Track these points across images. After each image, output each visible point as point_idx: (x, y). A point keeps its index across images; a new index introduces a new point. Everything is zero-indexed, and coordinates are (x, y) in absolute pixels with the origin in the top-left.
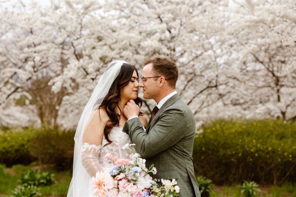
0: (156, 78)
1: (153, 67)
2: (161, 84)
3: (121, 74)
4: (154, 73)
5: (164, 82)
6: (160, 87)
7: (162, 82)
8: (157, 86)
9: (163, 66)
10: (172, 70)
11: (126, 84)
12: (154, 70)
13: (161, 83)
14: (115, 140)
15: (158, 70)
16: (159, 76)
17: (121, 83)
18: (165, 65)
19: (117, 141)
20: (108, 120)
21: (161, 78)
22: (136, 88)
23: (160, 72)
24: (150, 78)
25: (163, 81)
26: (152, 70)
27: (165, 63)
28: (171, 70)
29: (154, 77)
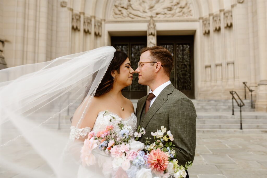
0: (153, 63)
6: (156, 73)
7: (158, 67)
8: (153, 71)
13: (157, 69)
15: (155, 56)
22: (131, 74)
23: (157, 58)
25: (160, 65)
29: (151, 62)
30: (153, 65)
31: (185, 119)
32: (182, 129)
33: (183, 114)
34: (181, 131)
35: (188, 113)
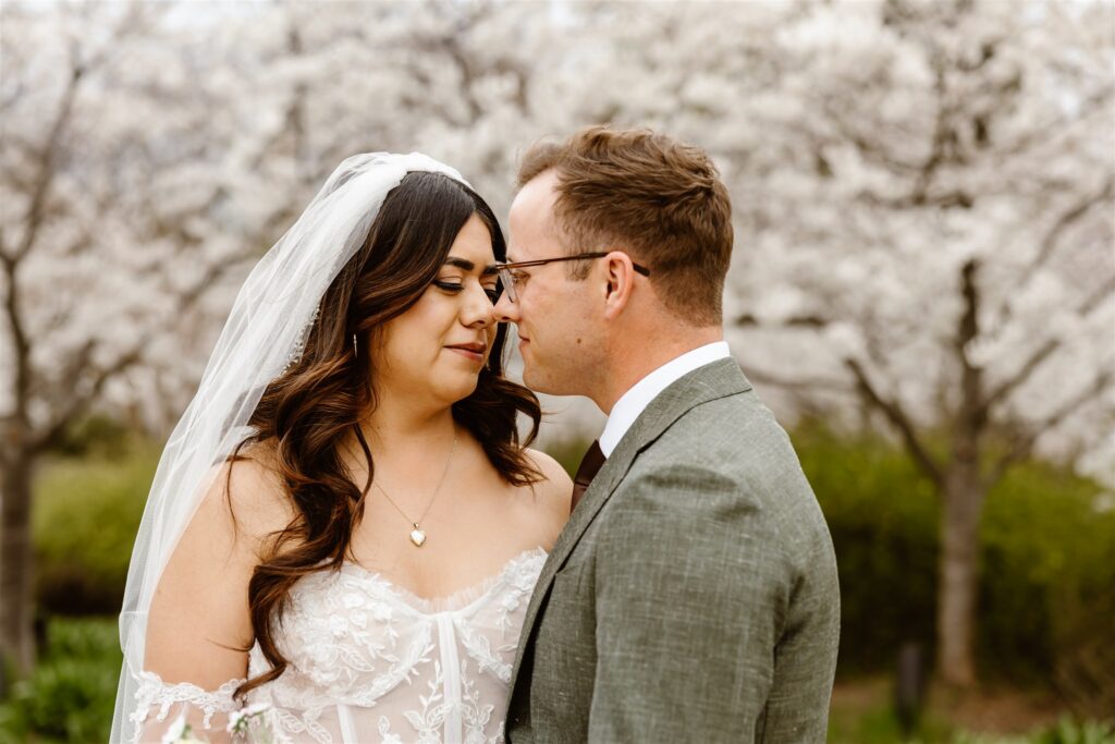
0: (583, 263)
1: (559, 194)
2: (616, 302)
3: (374, 240)
4: (567, 231)
5: (633, 287)
6: (607, 320)
7: (616, 286)
8: (590, 314)
9: (620, 184)
10: (679, 209)
11: (408, 301)
12: (566, 214)
13: (613, 294)
14: (304, 654)
15: (591, 213)
16: (600, 249)
17: (374, 295)
18: (631, 178)
19: (319, 659)
20: (283, 528)
21: (612, 264)
22: (470, 327)
23: (600, 225)
24: (546, 262)
25: (626, 274)
26: (556, 214)
27: (633, 164)
28: (673, 206)
29: (566, 255)
30: (584, 274)
31: (655, 602)
32: (628, 659)
33: (649, 565)
34: (621, 671)
35: (684, 563)
